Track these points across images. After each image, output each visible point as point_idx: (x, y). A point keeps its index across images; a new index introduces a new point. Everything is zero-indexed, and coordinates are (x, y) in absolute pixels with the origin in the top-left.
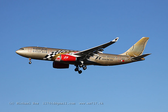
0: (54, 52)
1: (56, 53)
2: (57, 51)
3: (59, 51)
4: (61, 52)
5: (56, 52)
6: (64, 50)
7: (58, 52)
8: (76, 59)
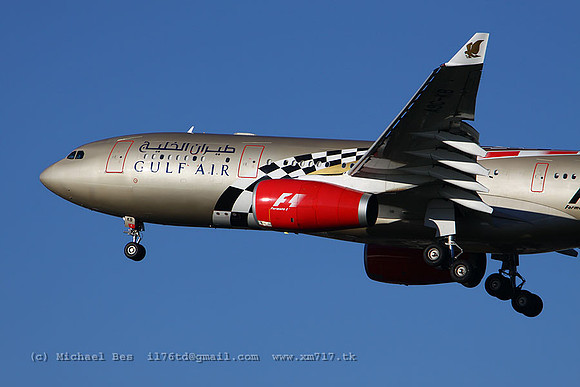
0: (280, 163)
1: (289, 169)
2: (299, 159)
3: (315, 156)
4: (330, 159)
5: (291, 161)
6: (349, 143)
7: (306, 164)
8: (363, 207)
